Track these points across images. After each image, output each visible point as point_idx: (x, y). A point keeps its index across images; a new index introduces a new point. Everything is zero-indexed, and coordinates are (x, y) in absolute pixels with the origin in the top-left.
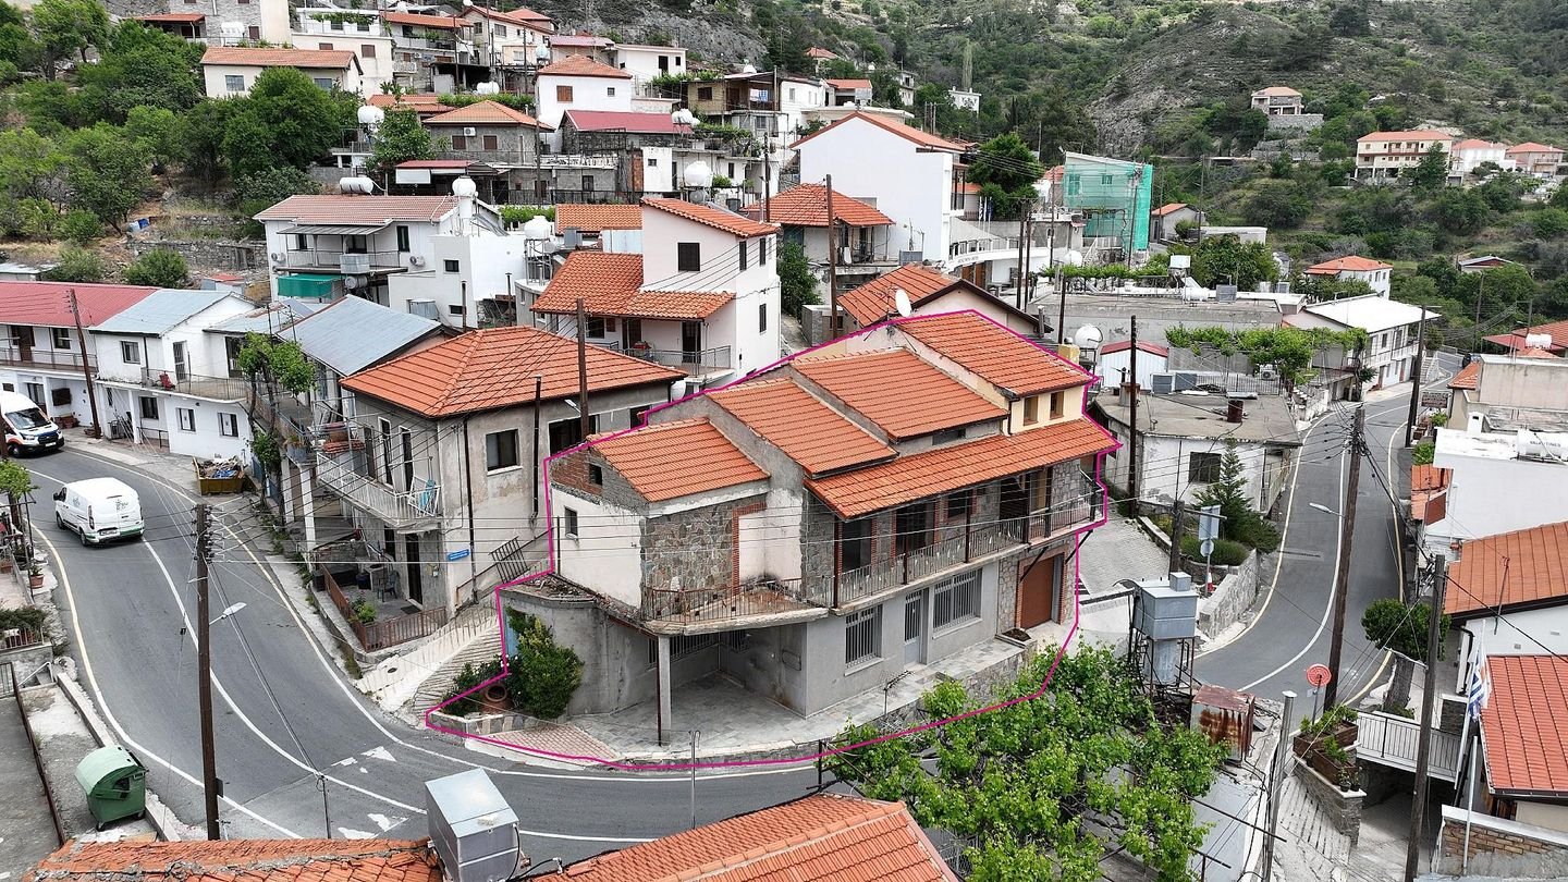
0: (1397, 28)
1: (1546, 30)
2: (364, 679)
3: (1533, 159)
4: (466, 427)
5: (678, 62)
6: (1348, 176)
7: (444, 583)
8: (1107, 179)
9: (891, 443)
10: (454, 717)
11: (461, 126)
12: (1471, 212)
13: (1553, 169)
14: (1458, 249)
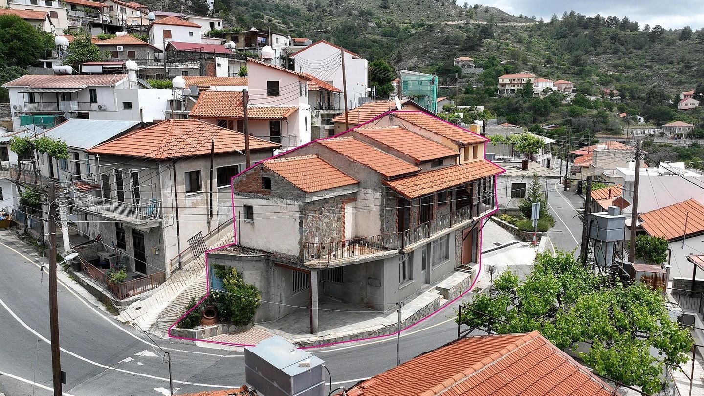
0: (505, 36)
1: (558, 39)
2: (121, 315)
3: (563, 86)
4: (174, 167)
5: (219, 25)
6: (496, 93)
7: (164, 257)
8: (420, 82)
9: (416, 165)
10: (187, 330)
11: (115, 46)
12: (545, 107)
13: (571, 91)
14: (541, 122)
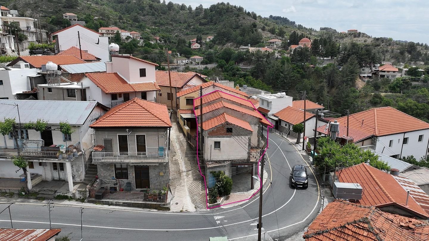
2: (171, 209)
3: (135, 35)
12: (131, 48)
13: (140, 38)
